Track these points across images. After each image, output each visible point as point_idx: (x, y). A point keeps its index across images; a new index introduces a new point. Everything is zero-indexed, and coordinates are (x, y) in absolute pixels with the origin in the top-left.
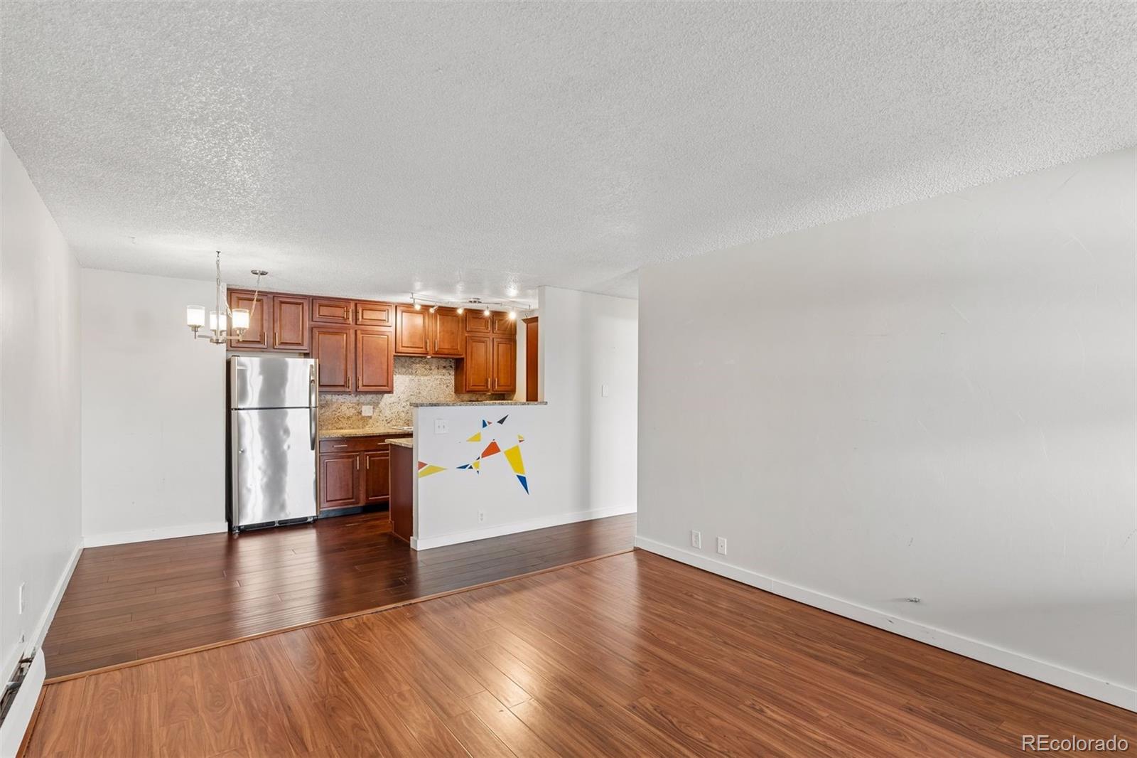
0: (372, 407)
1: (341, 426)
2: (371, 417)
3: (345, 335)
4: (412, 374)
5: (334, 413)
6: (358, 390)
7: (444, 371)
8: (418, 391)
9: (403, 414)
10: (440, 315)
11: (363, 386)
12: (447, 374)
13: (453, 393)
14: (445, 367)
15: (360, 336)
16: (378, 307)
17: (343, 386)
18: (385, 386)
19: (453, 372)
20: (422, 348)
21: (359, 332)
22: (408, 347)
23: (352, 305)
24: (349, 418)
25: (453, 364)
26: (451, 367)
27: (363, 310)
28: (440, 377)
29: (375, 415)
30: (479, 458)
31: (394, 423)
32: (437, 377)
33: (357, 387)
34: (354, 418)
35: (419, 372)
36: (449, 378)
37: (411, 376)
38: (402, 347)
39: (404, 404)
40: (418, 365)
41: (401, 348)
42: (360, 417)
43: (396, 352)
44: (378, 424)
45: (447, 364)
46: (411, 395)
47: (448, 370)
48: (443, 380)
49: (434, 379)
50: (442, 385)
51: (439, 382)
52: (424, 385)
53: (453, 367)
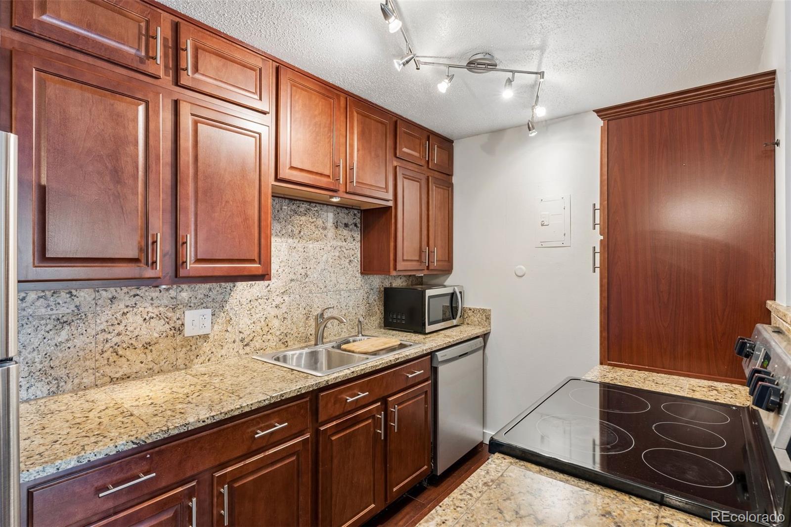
0: (209, 311)
1: (125, 369)
2: (206, 337)
3: (141, 109)
4: (292, 236)
5: (101, 337)
6: (182, 273)
7: (345, 232)
8: (303, 272)
9: (276, 323)
10: (358, 113)
11: (198, 261)
12: (350, 239)
13: (358, 275)
14: (346, 225)
15: (187, 122)
16: (238, 55)
17: (136, 260)
18: (252, 261)
19: (358, 236)
20: (329, 176)
21: (185, 111)
22: (302, 170)
24: (147, 346)
25: (358, 221)
26: (356, 225)
27: (196, 49)
28: (340, 243)
29: (216, 332)
31: (257, 343)
32: (335, 243)
33: (178, 263)
34: (163, 344)
35: (305, 231)
36: (353, 246)
37: (290, 240)
38: (292, 168)
39: (278, 300)
40: (303, 218)
41: (288, 171)
42: (179, 338)
43: (277, 179)
44: (223, 352)
45: (349, 219)
46: (292, 280)
47: (351, 231)
48: (344, 250)
49: (330, 248)
50: (343, 258)
51: (337, 254)
52: (314, 260)
53: (359, 225)
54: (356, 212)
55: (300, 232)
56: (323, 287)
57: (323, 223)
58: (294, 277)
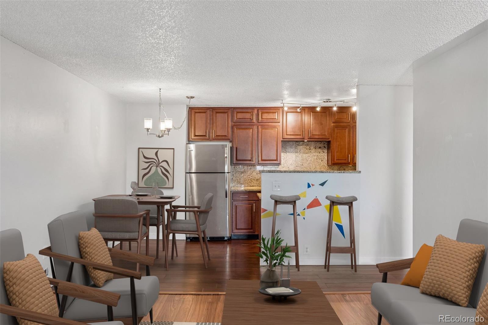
1: (253, 184)
3: (251, 130)
4: (297, 152)
5: (248, 177)
6: (259, 163)
7: (319, 150)
8: (301, 164)
10: (312, 113)
11: (263, 160)
12: (322, 152)
13: (326, 165)
14: (320, 148)
15: (260, 129)
16: (271, 111)
17: (250, 160)
18: (275, 160)
19: (326, 151)
21: (259, 127)
22: (290, 135)
23: (256, 111)
25: (326, 146)
26: (325, 147)
27: (262, 113)
28: (317, 154)
30: (305, 209)
32: (315, 154)
33: (258, 161)
35: (302, 151)
36: (323, 155)
37: (296, 154)
40: (301, 147)
41: (286, 136)
43: (283, 139)
45: (322, 145)
46: (297, 166)
47: (322, 149)
48: (319, 156)
49: (312, 156)
50: (318, 159)
51: (316, 158)
52: (305, 160)
53: (326, 147)
54: (325, 142)
55: (300, 151)
56: (309, 169)
57: (309, 147)
58: (297, 165)
